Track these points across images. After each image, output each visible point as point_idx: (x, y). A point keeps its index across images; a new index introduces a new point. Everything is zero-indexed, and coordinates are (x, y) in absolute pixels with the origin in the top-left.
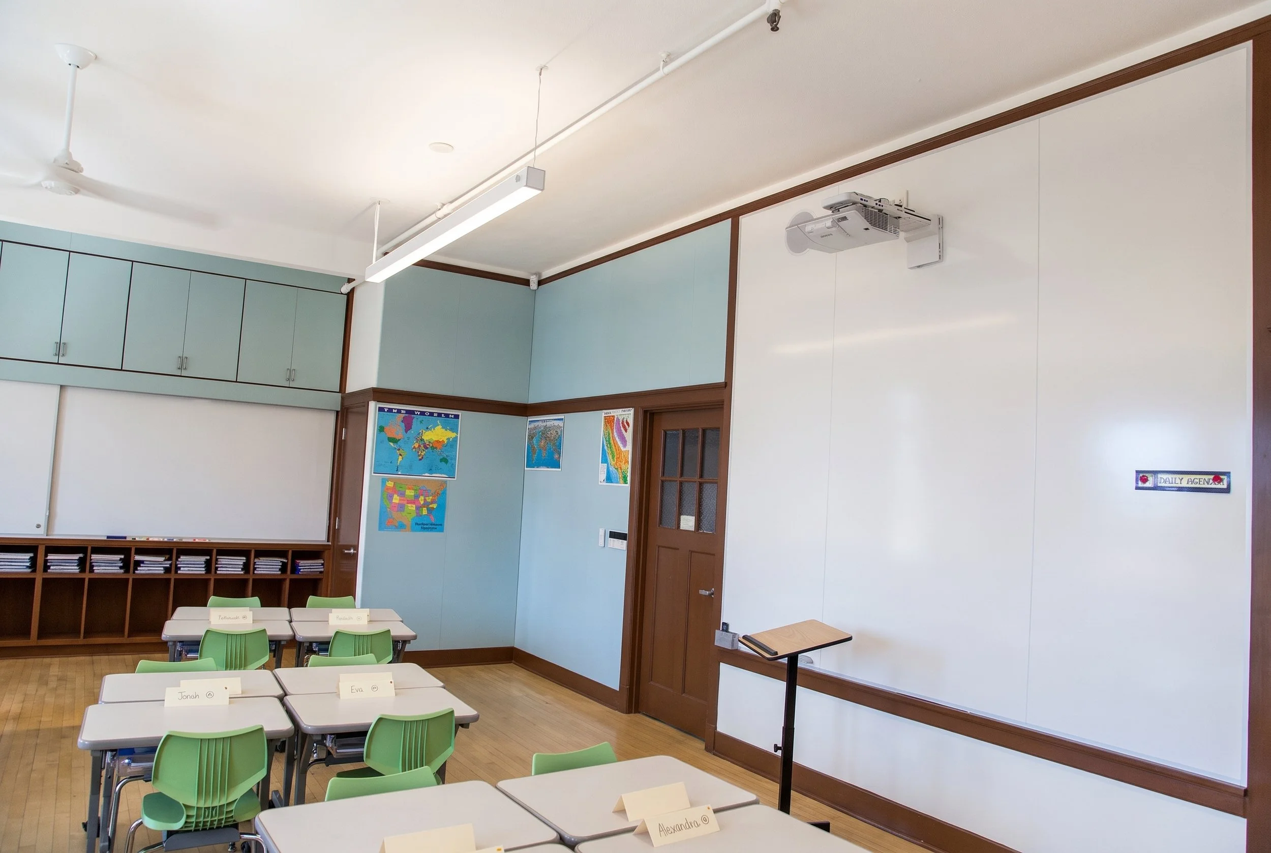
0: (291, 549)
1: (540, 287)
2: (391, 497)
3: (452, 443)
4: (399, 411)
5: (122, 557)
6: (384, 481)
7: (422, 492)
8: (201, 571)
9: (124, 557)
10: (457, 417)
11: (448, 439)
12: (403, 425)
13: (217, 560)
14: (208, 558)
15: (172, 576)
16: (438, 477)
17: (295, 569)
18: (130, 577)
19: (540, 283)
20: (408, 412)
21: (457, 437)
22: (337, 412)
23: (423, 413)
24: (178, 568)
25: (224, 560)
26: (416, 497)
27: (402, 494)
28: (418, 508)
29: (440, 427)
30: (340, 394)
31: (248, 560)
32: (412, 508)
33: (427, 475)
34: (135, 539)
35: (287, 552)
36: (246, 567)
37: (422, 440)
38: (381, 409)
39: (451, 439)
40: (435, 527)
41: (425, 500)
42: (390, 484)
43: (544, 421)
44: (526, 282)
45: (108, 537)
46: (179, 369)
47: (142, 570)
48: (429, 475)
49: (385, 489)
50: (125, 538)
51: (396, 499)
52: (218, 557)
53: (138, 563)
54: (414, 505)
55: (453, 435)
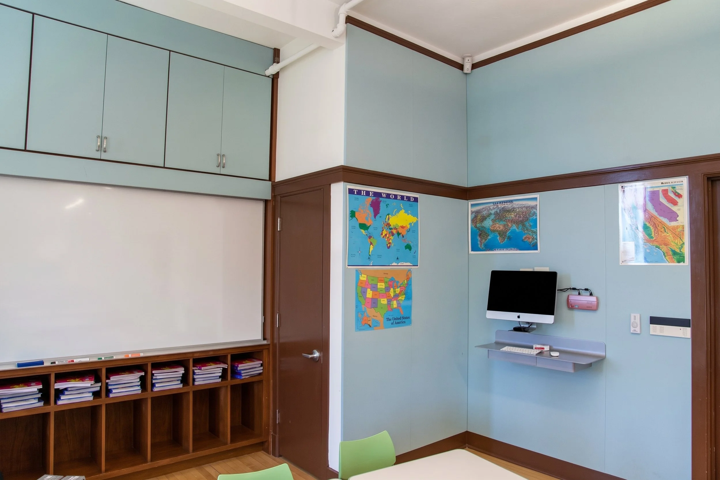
0: (229, 353)
1: (474, 70)
2: (364, 293)
3: (413, 229)
4: (368, 193)
5: (41, 387)
6: (358, 273)
7: (391, 284)
8: (137, 390)
9: (43, 386)
10: (416, 200)
11: (410, 224)
12: (372, 209)
13: (153, 375)
14: (143, 374)
15: (103, 401)
16: (405, 265)
17: (235, 373)
18: (52, 409)
19: (475, 66)
20: (376, 194)
21: (417, 221)
22: (266, 202)
23: (388, 196)
24: (108, 391)
25: (159, 375)
26: (387, 289)
27: (374, 288)
28: (389, 301)
29: (403, 211)
30: (270, 182)
31: (187, 370)
32: (384, 301)
33: (394, 264)
34: (55, 363)
35: (225, 357)
36: (185, 380)
37: (388, 225)
38: (351, 191)
39: (413, 224)
40: (404, 320)
41: (395, 292)
42: (363, 278)
43: (511, 201)
44: (461, 67)
45: (19, 365)
46: (98, 151)
47: (65, 400)
48: (396, 264)
49: (358, 282)
50: (42, 363)
51: (369, 294)
52: (153, 372)
53: (59, 393)
54: (386, 299)
55: (414, 219)
